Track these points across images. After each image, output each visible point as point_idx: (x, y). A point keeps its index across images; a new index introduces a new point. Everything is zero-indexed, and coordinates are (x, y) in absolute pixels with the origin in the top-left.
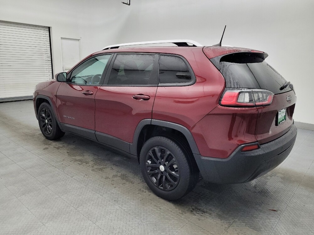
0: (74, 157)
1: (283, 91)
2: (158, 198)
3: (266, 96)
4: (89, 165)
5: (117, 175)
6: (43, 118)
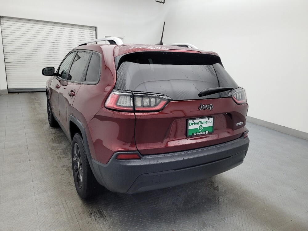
3: (160, 101)
4: (55, 152)
5: (67, 166)
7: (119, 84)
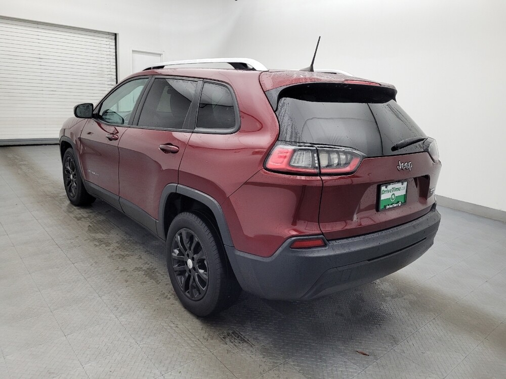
0: (93, 235)
1: (396, 152)
2: (183, 309)
3: (352, 159)
4: (109, 248)
5: (141, 268)
6: (68, 171)
7: (286, 133)
